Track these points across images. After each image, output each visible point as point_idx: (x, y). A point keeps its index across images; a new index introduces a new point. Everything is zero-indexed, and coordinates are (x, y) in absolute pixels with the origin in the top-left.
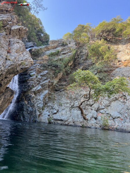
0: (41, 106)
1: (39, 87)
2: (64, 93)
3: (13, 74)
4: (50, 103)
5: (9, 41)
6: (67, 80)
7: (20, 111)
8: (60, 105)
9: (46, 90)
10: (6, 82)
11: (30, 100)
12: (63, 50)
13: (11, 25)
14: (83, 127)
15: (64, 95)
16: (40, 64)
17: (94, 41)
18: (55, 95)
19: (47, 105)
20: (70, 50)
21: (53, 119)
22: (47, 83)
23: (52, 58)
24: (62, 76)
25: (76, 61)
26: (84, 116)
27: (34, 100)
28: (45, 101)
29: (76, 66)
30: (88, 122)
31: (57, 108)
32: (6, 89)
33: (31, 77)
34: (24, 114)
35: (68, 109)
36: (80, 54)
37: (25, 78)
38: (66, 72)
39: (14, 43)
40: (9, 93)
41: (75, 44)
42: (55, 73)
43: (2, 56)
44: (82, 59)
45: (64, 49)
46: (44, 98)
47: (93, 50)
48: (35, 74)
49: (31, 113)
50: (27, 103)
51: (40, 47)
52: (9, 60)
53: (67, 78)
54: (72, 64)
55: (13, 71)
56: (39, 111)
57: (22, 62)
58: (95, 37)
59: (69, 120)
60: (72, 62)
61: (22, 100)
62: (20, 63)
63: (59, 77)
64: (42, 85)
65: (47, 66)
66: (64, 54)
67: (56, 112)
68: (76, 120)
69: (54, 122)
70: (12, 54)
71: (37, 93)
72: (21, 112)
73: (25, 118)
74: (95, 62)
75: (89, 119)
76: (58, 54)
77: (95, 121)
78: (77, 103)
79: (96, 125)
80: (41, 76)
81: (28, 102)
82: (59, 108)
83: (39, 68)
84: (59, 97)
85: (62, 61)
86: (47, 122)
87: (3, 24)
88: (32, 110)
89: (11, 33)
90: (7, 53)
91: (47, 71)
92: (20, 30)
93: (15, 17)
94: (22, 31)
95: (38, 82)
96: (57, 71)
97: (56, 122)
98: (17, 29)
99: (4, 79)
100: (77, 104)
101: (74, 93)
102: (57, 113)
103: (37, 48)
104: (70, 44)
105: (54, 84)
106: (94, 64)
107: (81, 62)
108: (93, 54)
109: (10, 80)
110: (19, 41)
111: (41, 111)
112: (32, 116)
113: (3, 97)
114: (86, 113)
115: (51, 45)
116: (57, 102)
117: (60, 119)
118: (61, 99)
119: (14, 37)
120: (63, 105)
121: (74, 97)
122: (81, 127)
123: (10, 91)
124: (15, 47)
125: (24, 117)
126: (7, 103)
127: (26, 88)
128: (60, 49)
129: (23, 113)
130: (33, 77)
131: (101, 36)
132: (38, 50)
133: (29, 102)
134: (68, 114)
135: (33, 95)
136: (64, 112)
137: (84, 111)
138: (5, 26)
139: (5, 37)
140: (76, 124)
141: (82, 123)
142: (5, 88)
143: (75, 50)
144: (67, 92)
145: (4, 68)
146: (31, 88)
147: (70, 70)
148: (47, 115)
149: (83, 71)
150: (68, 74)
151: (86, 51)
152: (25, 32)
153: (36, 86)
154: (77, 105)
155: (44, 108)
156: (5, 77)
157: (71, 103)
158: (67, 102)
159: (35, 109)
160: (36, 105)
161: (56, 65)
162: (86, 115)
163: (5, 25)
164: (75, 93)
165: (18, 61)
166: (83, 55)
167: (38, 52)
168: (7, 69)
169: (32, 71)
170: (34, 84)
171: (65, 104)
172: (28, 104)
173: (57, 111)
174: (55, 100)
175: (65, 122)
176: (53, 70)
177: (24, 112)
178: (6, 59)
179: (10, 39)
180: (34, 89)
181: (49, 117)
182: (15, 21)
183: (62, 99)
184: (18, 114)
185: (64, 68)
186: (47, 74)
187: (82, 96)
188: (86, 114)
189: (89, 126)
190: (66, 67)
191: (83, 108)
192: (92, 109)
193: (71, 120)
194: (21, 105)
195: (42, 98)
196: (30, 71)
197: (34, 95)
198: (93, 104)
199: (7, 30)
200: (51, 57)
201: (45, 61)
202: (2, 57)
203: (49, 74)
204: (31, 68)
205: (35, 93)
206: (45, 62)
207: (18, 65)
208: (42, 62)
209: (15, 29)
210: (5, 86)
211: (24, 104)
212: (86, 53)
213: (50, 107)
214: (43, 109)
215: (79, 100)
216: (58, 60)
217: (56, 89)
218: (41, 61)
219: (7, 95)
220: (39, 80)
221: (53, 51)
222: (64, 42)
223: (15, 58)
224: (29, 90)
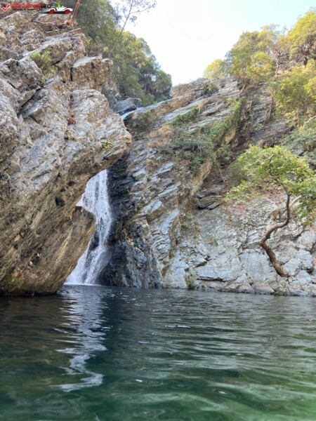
0: (166, 248)
1: (158, 205)
2: (218, 213)
3: (86, 173)
4: (186, 241)
5: (71, 97)
6: (224, 178)
7: (120, 263)
8: (211, 244)
9: (174, 209)
10: (71, 194)
11: (138, 236)
12: (206, 106)
13: (72, 59)
14: (276, 294)
15: (221, 218)
16: (153, 147)
17: (286, 69)
18: (198, 220)
19: (180, 245)
20: (225, 103)
21: (198, 279)
22: (175, 193)
23: (181, 129)
24: (212, 171)
25: (244, 128)
26: (278, 265)
27: (149, 234)
28: (175, 235)
29: (245, 141)
30: (290, 281)
31: (205, 251)
32: (76, 211)
33: (137, 181)
34: (128, 271)
35: (234, 253)
36: (252, 108)
37: (123, 185)
38: (220, 159)
39: (83, 99)
40: (83, 221)
41: (238, 85)
42: (193, 165)
43: (56, 131)
44: (258, 120)
45: (210, 102)
46: (172, 230)
47: (286, 93)
48: (144, 173)
49: (144, 267)
50: (132, 244)
51: (152, 107)
52: (73, 139)
53: (224, 174)
54: (235, 138)
55: (87, 167)
56: (162, 260)
57: (105, 141)
58: (290, 58)
59: (239, 280)
60: (233, 134)
61: (122, 238)
62: (101, 145)
63: (202, 174)
64: (164, 197)
65: (172, 152)
66: (210, 114)
67: (203, 260)
68: (257, 279)
69: (201, 285)
70: (80, 126)
71: (154, 219)
72: (122, 266)
73: (132, 280)
74: (297, 124)
75: (293, 274)
76: (194, 116)
77: (309, 278)
78: (257, 236)
79: (312, 288)
80: (159, 176)
81: (136, 242)
82: (210, 250)
83: (152, 158)
84: (209, 223)
85: (208, 134)
86: (185, 285)
87: (53, 58)
88: (145, 260)
89: (74, 78)
90: (66, 125)
91: (171, 164)
92: (93, 67)
93: (79, 37)
94: (98, 68)
95: (153, 193)
96: (197, 160)
97: (206, 284)
98: (87, 64)
99: (67, 187)
100: (255, 237)
101: (244, 212)
102: (206, 262)
103: (142, 111)
104: (223, 87)
105: (192, 194)
106: (292, 128)
107: (256, 129)
108: (289, 103)
109: (80, 190)
110: (92, 92)
111: (167, 259)
112: (147, 274)
113: (71, 231)
114: (283, 259)
115: (176, 97)
116: (204, 236)
117: (216, 278)
118: (214, 227)
119: (81, 84)
120: (219, 242)
121: (247, 220)
122: (272, 294)
123: (85, 215)
124: (85, 107)
125: (128, 277)
126: (82, 244)
127: (128, 208)
128: (198, 103)
129: (125, 267)
130: (140, 182)
131: (308, 53)
132: (147, 115)
133: (138, 240)
134: (235, 264)
135: (145, 225)
136: (223, 259)
137: (277, 254)
138: (58, 62)
139: (59, 87)
140: (257, 288)
141: (275, 286)
142: (74, 209)
143: (237, 100)
144: (226, 211)
145: (62, 161)
146: (139, 209)
147: (230, 153)
148: (183, 270)
149: (264, 150)
150: (224, 165)
151: (269, 99)
152: (107, 69)
153: (149, 202)
154: (257, 241)
155: (173, 252)
156: (68, 182)
157: (240, 236)
158: (230, 234)
159: (153, 256)
160: (153, 247)
161: (192, 146)
162: (282, 264)
163: (58, 59)
164: (247, 210)
165: (95, 141)
166: (261, 110)
167: (146, 121)
168: (69, 163)
169: (137, 168)
170: (144, 198)
171: (225, 241)
172: (135, 246)
173: (206, 259)
174: (199, 231)
175: (228, 285)
176: (186, 158)
177: (127, 265)
178: (66, 139)
179: (72, 90)
180: (146, 210)
181: (188, 274)
182: (82, 47)
183: (217, 228)
184: (114, 270)
185: (215, 150)
186: (172, 169)
187: (269, 217)
188: (284, 261)
189: (293, 291)
190: (219, 146)
191: (274, 246)
192: (298, 249)
193: (243, 278)
194: (120, 248)
195: (165, 229)
196: (133, 167)
197: (147, 224)
198: (300, 235)
199: (64, 72)
200: (178, 128)
201: (165, 139)
202: (56, 135)
203: (179, 170)
204: (135, 161)
205: (149, 219)
206: (166, 142)
207: (97, 150)
208: (159, 144)
209: (81, 67)
210: (71, 204)
211: (125, 247)
212: (268, 105)
213: (189, 250)
214: (171, 256)
215: (260, 227)
216: (197, 131)
217: (199, 204)
218: (156, 141)
219: (79, 225)
220: (155, 186)
221: (183, 112)
222: (207, 86)
223: (87, 134)
224: (135, 213)
